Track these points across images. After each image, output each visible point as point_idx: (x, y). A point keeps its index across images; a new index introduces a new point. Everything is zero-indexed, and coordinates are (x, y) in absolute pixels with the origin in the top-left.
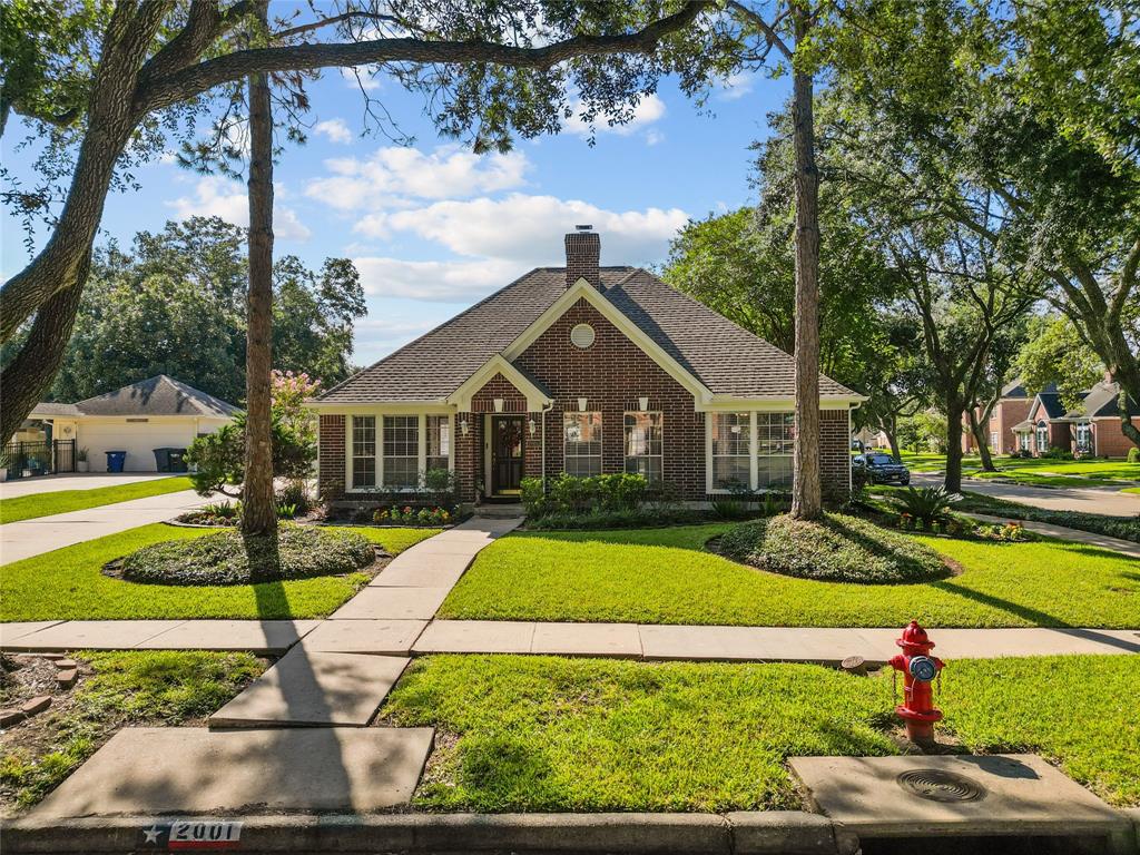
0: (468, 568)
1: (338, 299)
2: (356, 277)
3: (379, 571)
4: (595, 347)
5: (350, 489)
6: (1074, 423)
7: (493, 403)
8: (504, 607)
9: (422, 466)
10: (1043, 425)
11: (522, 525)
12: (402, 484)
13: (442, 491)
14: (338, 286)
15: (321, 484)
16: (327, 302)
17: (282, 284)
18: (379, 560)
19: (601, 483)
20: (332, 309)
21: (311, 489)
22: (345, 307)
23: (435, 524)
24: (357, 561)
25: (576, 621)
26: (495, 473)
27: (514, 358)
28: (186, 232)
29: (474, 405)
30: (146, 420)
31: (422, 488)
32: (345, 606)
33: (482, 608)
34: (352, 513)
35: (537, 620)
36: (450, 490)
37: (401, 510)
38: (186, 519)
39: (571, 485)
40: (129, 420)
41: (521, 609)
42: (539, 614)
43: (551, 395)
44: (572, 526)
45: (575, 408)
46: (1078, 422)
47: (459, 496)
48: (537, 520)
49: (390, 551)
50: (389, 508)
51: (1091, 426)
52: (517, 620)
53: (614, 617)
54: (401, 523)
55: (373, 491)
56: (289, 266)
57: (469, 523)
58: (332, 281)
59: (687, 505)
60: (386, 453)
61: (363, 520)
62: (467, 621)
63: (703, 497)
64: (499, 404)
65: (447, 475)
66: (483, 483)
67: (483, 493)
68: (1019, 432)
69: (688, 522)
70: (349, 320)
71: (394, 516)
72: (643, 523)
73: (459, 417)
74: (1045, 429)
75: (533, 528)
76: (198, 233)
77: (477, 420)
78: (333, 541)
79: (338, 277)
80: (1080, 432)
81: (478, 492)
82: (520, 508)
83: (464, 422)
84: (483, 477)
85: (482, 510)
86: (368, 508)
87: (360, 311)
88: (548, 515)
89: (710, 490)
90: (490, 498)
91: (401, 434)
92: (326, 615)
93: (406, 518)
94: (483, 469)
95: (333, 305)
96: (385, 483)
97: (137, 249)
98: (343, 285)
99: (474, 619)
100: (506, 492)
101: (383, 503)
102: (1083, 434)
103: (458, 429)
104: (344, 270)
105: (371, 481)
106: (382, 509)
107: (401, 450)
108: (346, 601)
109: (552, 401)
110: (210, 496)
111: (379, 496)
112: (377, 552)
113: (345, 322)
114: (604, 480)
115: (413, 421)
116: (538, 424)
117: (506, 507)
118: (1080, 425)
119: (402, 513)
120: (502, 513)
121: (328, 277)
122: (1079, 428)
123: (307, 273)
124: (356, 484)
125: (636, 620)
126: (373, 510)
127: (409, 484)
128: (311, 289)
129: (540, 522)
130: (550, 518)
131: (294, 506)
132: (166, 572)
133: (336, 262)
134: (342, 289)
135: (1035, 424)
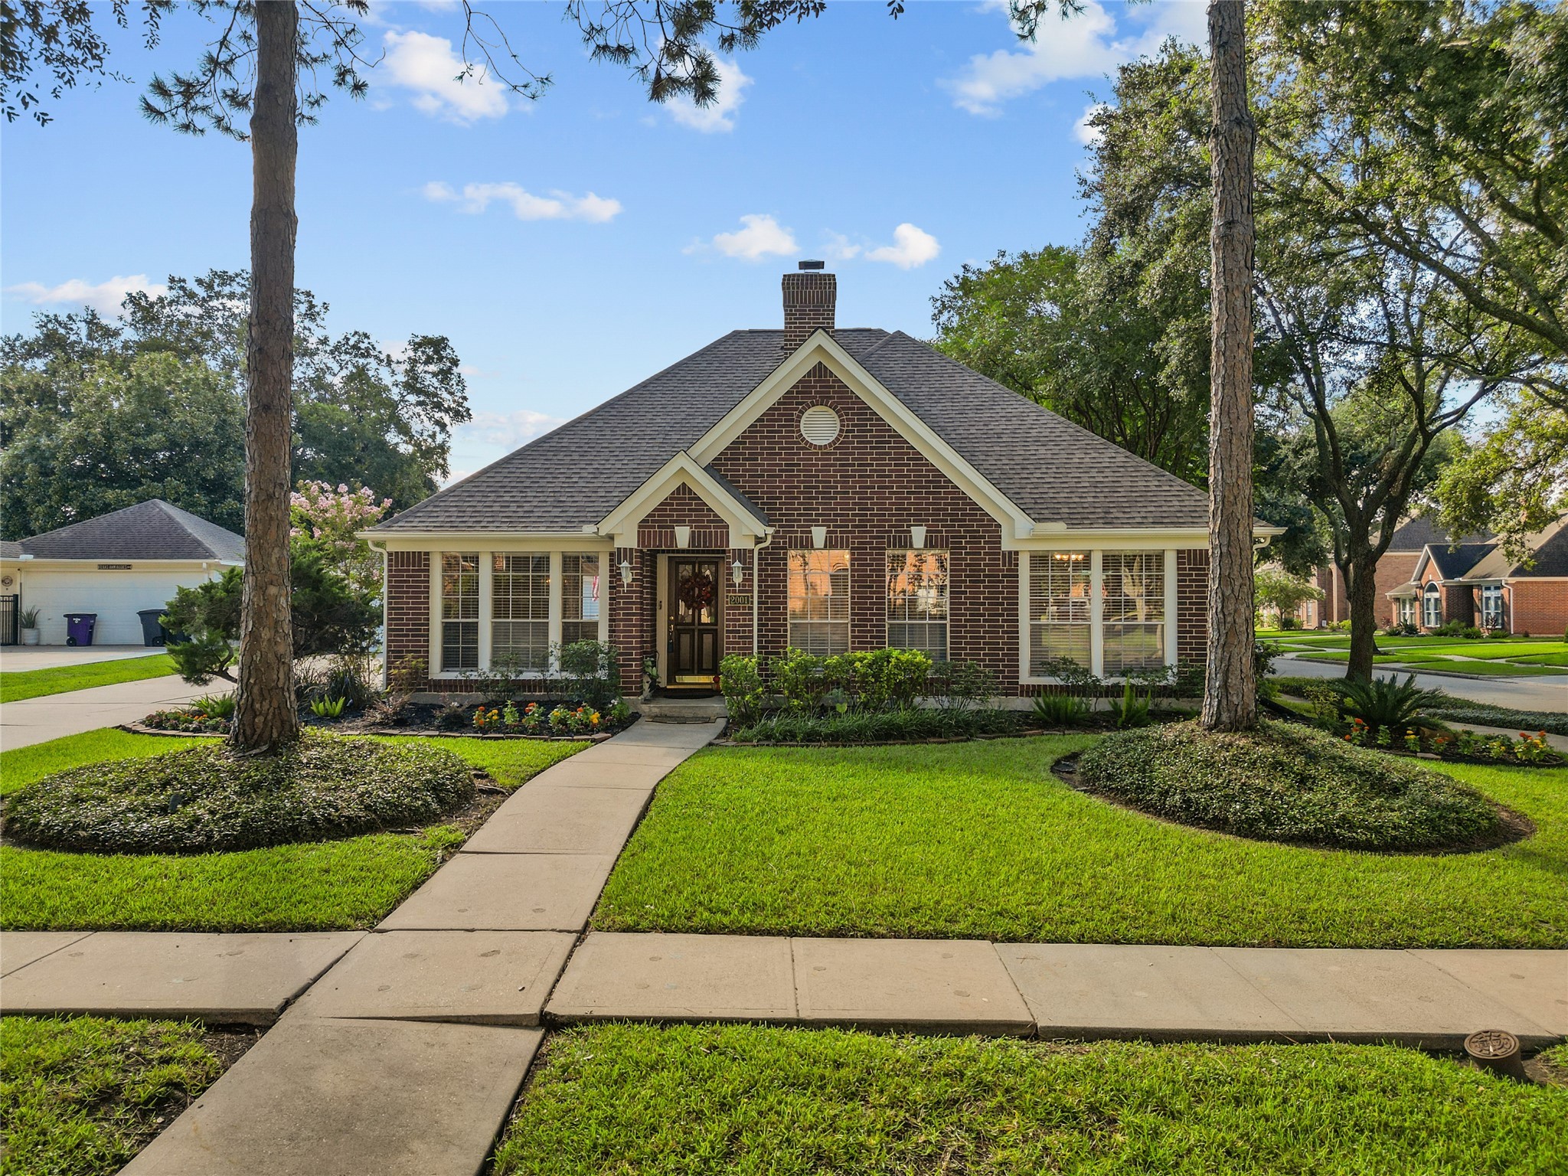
0: (642, 816)
1: (427, 394)
2: (455, 362)
3: (481, 822)
4: (840, 445)
5: (436, 672)
6: (1479, 587)
7: (673, 534)
8: (725, 903)
9: (555, 635)
10: (1433, 588)
11: (724, 734)
12: (520, 664)
13: (589, 677)
14: (428, 376)
15: (390, 664)
16: (412, 398)
17: (345, 373)
18: (483, 799)
19: (858, 664)
20: (419, 409)
21: (375, 674)
22: (438, 406)
23: (578, 733)
24: (441, 801)
25: (870, 935)
26: (674, 648)
27: (708, 460)
28: (201, 292)
29: (641, 535)
30: (128, 567)
31: (555, 671)
32: (413, 899)
33: (681, 903)
34: (438, 713)
35: (793, 933)
36: (602, 675)
37: (521, 708)
38: (158, 723)
39: (804, 668)
40: (101, 567)
41: (759, 907)
42: (791, 919)
43: (769, 522)
44: (811, 738)
45: (807, 544)
46: (1484, 585)
47: (617, 685)
48: (750, 727)
49: (503, 781)
50: (499, 704)
51: (1504, 591)
52: (752, 931)
53: (941, 924)
54: (520, 731)
55: (474, 676)
56: (355, 347)
57: (634, 729)
58: (420, 368)
59: (995, 703)
60: (497, 614)
61: (456, 723)
62: (653, 935)
63: (1013, 689)
64: (683, 536)
65: (596, 651)
66: (654, 664)
67: (654, 679)
68: (1397, 600)
69: (1002, 732)
70: (443, 426)
71: (509, 720)
72: (927, 731)
73: (615, 557)
74: (1436, 595)
75: (745, 740)
76: (218, 295)
77: (647, 559)
78: (400, 766)
79: (427, 362)
80: (1488, 599)
81: (646, 679)
82: (714, 706)
83: (625, 564)
84: (654, 653)
85: (654, 708)
86: (466, 704)
87: (460, 414)
88: (769, 718)
89: (1025, 678)
90: (665, 689)
91: (520, 586)
92: (370, 920)
93: (530, 722)
94: (654, 641)
95: (420, 404)
96: (495, 663)
97: (129, 319)
98: (435, 375)
99: (667, 930)
100: (687, 679)
101: (491, 695)
102: (1492, 603)
103: (615, 575)
104: (436, 352)
105: (471, 661)
106: (488, 706)
107: (520, 610)
108: (416, 887)
109: (770, 531)
110: (205, 682)
111: (484, 685)
112: (479, 784)
113: (437, 429)
114: (861, 660)
115: (542, 563)
116: (747, 569)
117: (693, 703)
118: (1488, 589)
119: (522, 714)
120: (687, 713)
121: (413, 362)
122: (1486, 594)
123: (383, 357)
124: (448, 663)
125: (985, 930)
126: (473, 707)
127: (534, 665)
128: (387, 380)
129: (755, 730)
130: (774, 722)
131: (342, 700)
132: (78, 826)
133: (427, 342)
134: (434, 380)
135: (1421, 587)
